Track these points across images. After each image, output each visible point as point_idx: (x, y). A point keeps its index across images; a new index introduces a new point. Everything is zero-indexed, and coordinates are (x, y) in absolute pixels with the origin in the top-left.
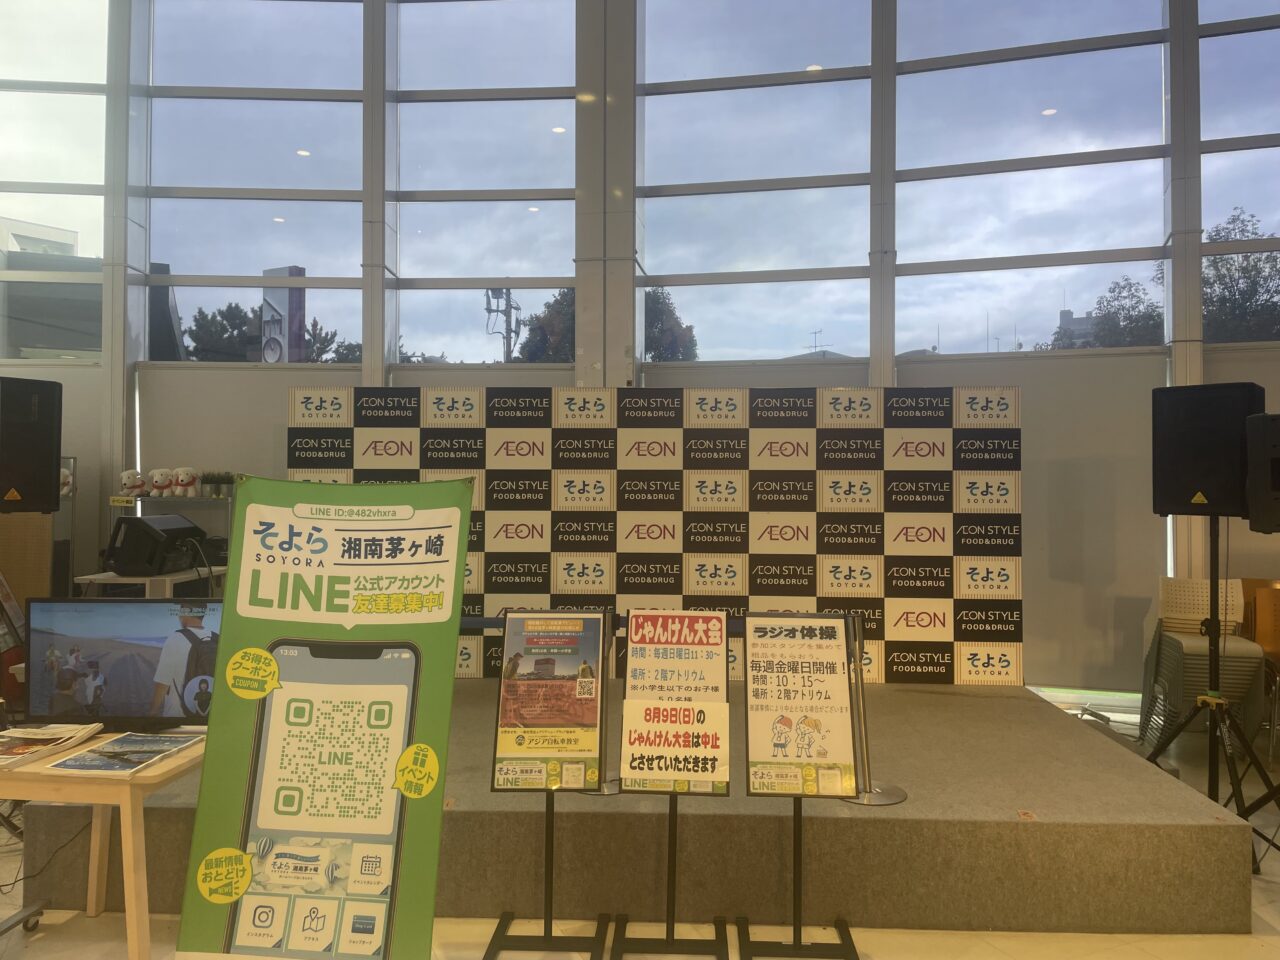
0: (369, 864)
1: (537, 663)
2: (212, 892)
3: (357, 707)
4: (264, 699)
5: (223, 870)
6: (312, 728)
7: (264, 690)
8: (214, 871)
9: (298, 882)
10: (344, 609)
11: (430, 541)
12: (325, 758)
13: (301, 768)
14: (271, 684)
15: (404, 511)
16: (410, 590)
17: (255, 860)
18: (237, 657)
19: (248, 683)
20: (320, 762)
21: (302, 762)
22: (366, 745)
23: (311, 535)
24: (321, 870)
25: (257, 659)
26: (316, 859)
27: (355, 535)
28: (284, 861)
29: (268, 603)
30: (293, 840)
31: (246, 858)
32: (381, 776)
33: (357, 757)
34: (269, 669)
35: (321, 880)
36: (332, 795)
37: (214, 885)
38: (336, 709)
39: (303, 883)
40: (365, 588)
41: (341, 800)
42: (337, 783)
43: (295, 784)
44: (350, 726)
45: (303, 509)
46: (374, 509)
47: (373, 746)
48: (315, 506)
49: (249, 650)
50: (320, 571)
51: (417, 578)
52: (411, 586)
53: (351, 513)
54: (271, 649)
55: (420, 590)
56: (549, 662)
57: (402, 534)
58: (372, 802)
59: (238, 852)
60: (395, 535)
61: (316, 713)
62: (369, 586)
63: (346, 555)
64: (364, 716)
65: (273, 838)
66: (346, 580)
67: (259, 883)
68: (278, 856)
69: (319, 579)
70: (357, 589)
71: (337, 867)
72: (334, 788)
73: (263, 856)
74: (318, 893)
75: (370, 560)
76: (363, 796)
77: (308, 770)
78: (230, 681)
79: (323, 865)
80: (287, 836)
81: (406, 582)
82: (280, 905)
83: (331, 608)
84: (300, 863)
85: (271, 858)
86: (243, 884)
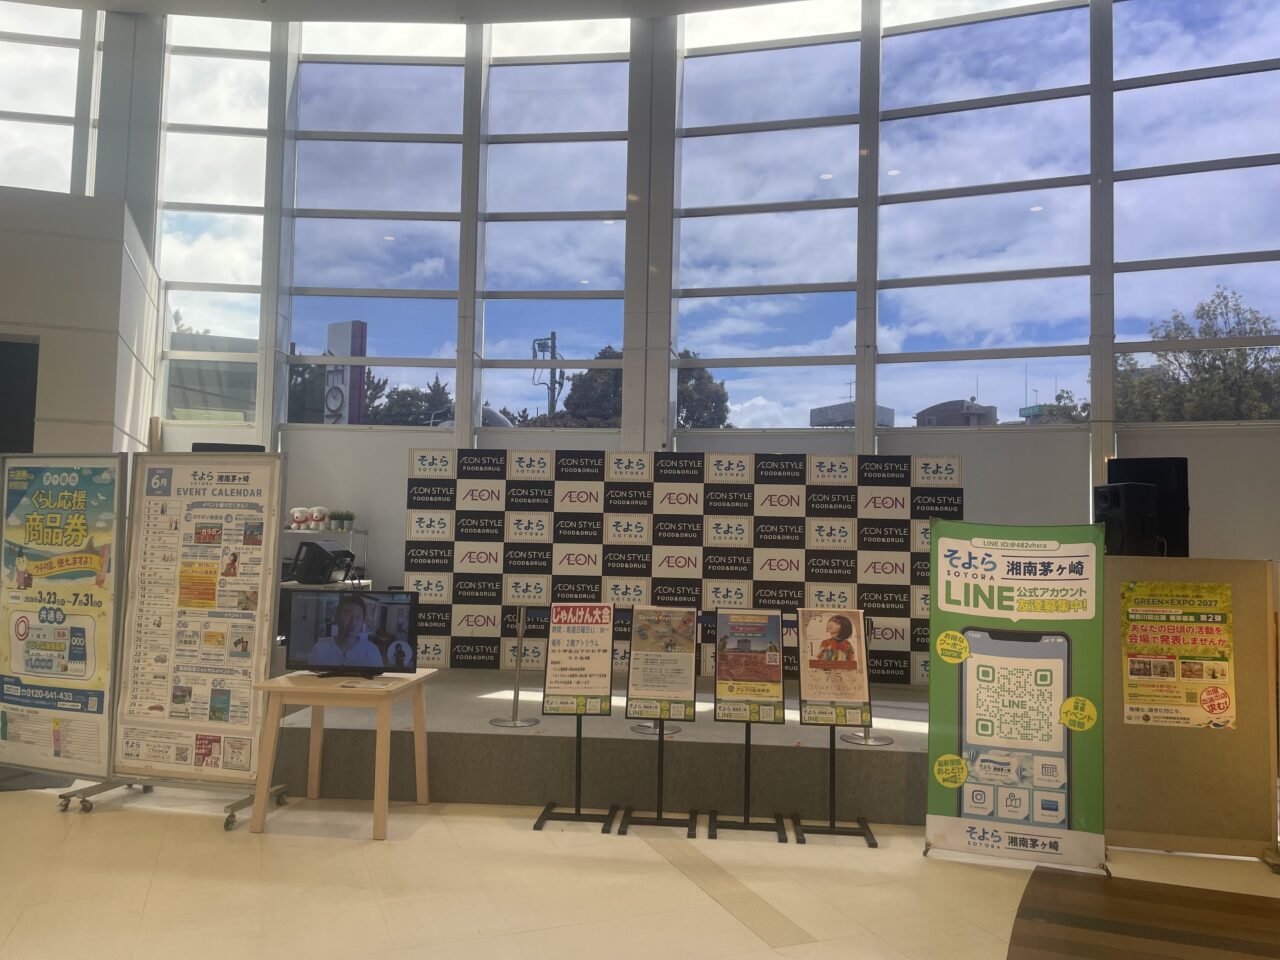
0: (1048, 770)
1: (739, 642)
2: (945, 780)
3: (1026, 673)
4: (961, 664)
5: (950, 767)
6: (995, 684)
7: (961, 658)
8: (944, 768)
9: (999, 777)
10: (1011, 608)
11: (1071, 565)
12: (1007, 703)
13: (991, 709)
14: (965, 655)
15: (1052, 544)
16: (1059, 597)
17: (969, 763)
18: (942, 636)
19: (950, 653)
20: (1003, 706)
21: (991, 705)
22: (1035, 696)
23: (984, 559)
24: (1013, 770)
25: (954, 638)
26: (1008, 764)
27: (1016, 560)
28: (987, 764)
29: (958, 603)
30: (990, 752)
31: (963, 762)
32: (1048, 715)
33: (1029, 704)
34: (963, 645)
35: (1014, 777)
36: (1014, 727)
37: (946, 776)
38: (1011, 673)
39: (1000, 777)
40: (1025, 595)
41: (1022, 731)
42: (1017, 719)
43: (988, 718)
44: (1023, 685)
45: (977, 541)
46: (1030, 542)
47: (1040, 698)
48: (986, 540)
49: (949, 632)
50: (991, 583)
51: (1064, 589)
52: (1060, 595)
53: (1013, 545)
54: (963, 632)
55: (1067, 597)
56: (747, 641)
57: (1051, 560)
58: (1045, 731)
59: (958, 758)
60: (1046, 560)
61: (997, 675)
62: (1027, 594)
63: (1010, 573)
64: (1032, 678)
65: (978, 750)
66: (1011, 589)
67: (973, 777)
68: (983, 761)
69: (991, 588)
70: (1019, 595)
71: (1024, 770)
72: (1015, 723)
73: (973, 760)
74: (1012, 785)
75: (1027, 576)
76: (1037, 727)
77: (995, 710)
78: (940, 652)
79: (1013, 768)
80: (986, 749)
81: (1055, 593)
82: (989, 791)
83: (1002, 607)
84: (997, 766)
85: (978, 762)
86: (963, 776)
